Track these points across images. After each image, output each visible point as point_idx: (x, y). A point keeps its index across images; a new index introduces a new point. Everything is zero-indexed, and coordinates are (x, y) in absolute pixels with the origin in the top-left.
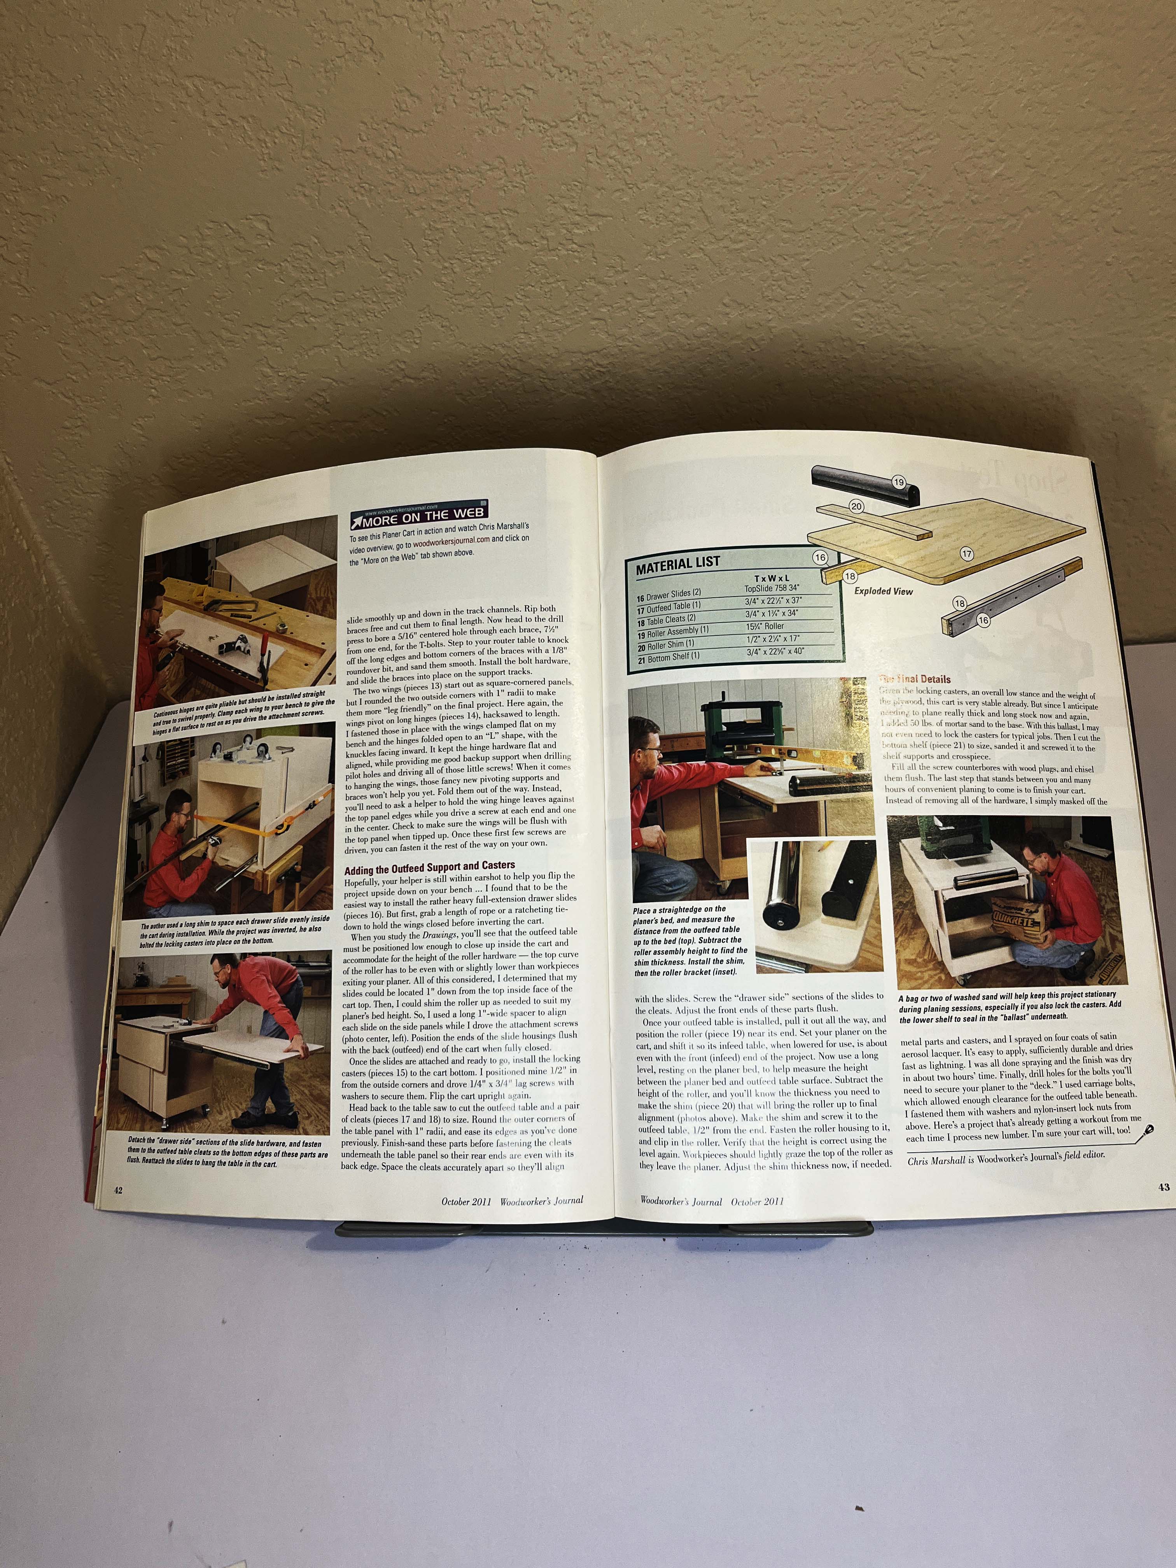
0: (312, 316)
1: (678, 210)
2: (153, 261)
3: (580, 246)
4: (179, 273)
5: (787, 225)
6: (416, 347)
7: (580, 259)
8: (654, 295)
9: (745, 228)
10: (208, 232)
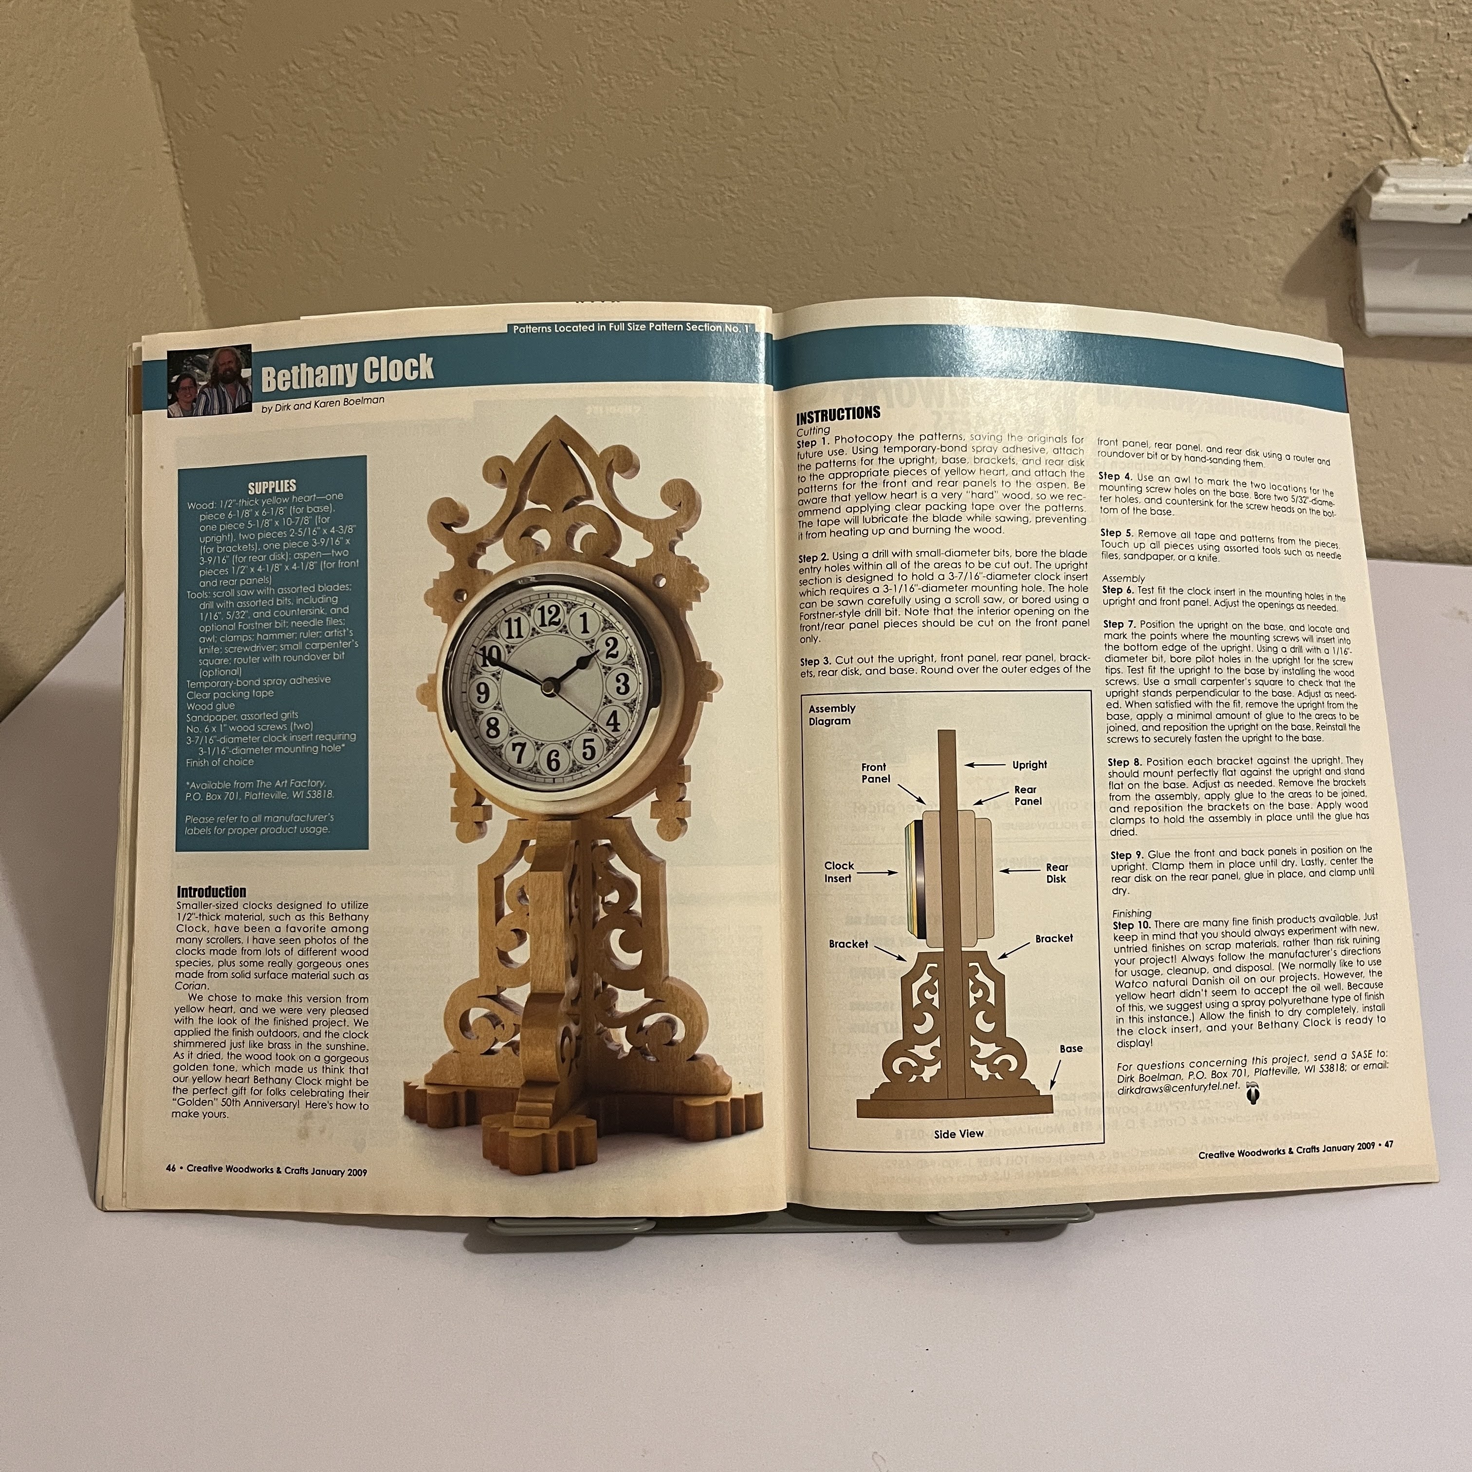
0: (482, 110)
1: (811, 57)
2: (350, 41)
3: (725, 78)
4: (370, 54)
5: (907, 85)
6: (568, 150)
7: (723, 89)
8: (785, 132)
9: (870, 82)
10: (402, 21)
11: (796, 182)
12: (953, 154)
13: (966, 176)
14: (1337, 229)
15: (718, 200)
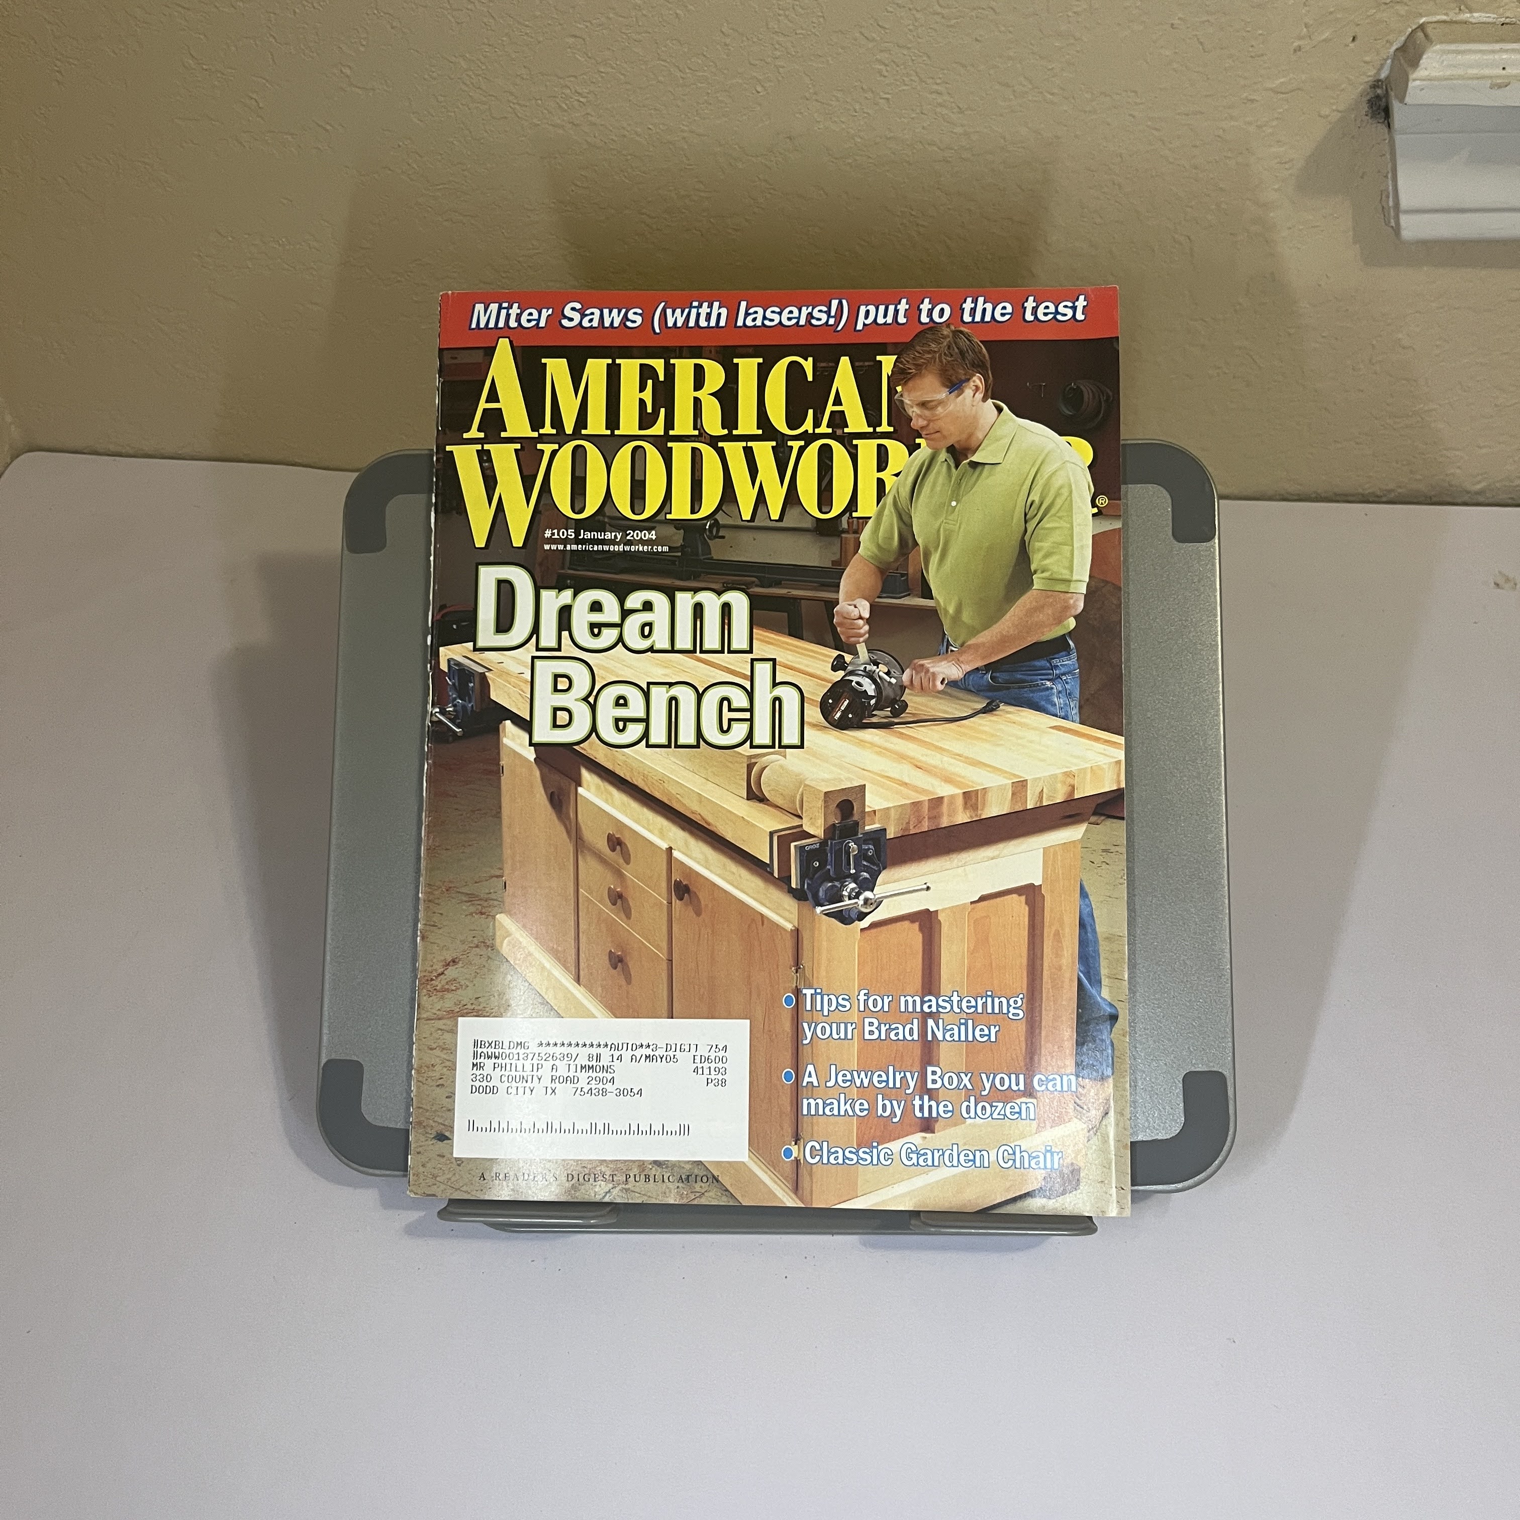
11: (660, 78)
12: (861, 33)
13: (880, 62)
14: (1365, 107)
15: (564, 106)
